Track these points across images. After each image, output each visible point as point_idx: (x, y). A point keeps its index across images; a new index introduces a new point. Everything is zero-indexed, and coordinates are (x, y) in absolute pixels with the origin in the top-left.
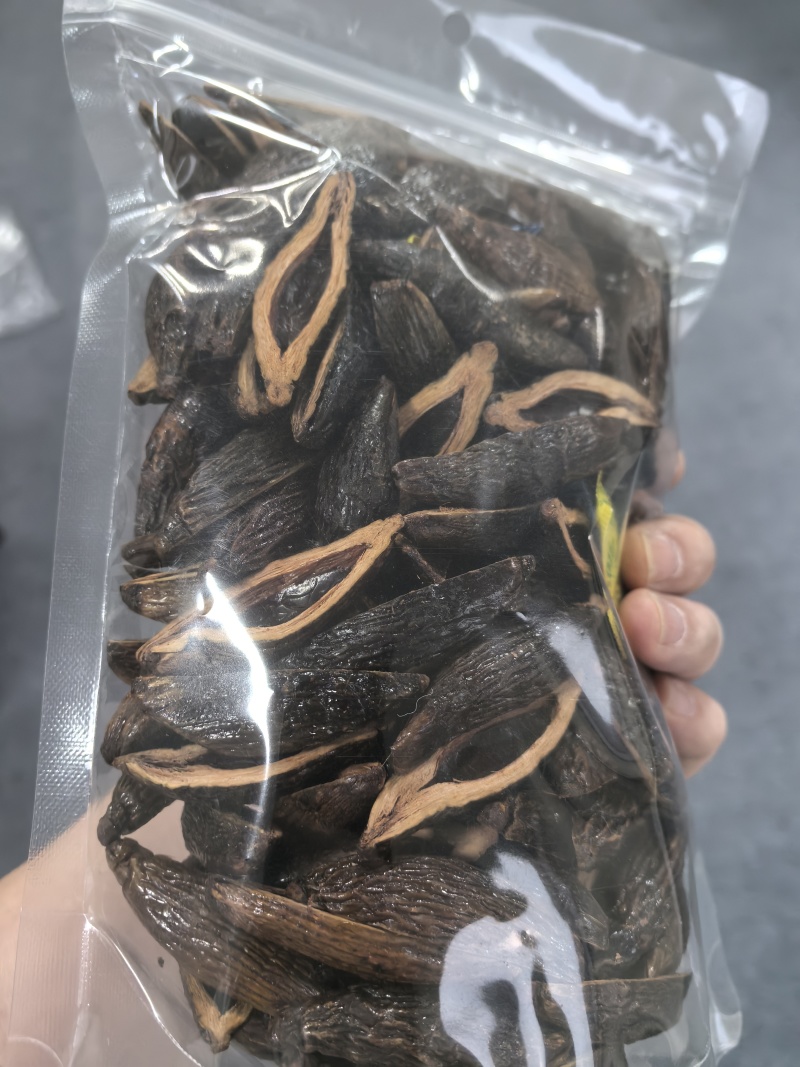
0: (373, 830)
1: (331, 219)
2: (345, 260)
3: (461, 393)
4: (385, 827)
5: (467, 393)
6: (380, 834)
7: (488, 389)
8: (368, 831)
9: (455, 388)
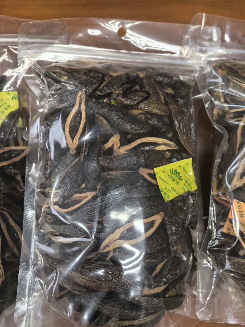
0: (101, 249)
1: (80, 104)
2: (85, 114)
3: (113, 146)
4: (104, 249)
5: (114, 146)
6: (103, 250)
7: (119, 145)
8: (100, 249)
9: (111, 145)
